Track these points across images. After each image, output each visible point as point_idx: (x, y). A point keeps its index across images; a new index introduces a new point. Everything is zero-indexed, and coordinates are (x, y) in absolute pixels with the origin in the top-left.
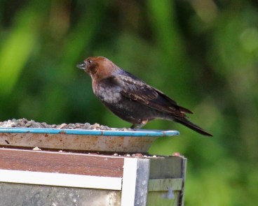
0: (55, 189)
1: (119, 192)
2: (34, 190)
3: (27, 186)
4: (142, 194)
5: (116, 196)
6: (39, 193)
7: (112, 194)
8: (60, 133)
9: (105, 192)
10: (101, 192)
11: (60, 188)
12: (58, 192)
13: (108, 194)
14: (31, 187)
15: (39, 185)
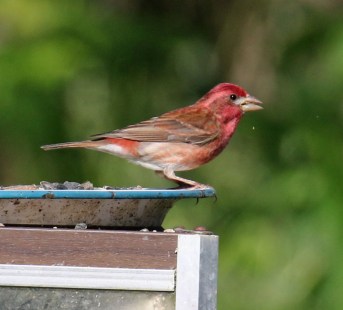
0: (58, 294)
1: (170, 294)
2: (22, 297)
3: (9, 291)
4: (210, 296)
5: (163, 303)
6: (29, 302)
7: (158, 299)
8: (44, 197)
9: (145, 295)
10: (139, 296)
11: (66, 292)
12: (63, 298)
13: (150, 298)
14: (15, 292)
15: (30, 288)
